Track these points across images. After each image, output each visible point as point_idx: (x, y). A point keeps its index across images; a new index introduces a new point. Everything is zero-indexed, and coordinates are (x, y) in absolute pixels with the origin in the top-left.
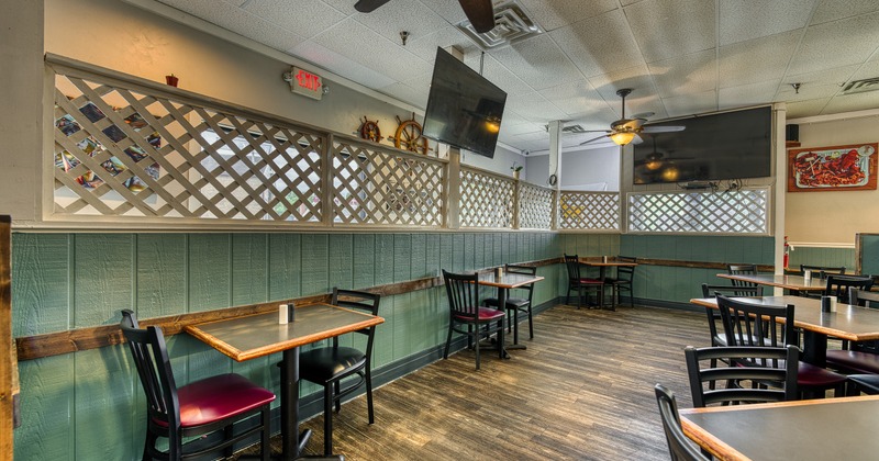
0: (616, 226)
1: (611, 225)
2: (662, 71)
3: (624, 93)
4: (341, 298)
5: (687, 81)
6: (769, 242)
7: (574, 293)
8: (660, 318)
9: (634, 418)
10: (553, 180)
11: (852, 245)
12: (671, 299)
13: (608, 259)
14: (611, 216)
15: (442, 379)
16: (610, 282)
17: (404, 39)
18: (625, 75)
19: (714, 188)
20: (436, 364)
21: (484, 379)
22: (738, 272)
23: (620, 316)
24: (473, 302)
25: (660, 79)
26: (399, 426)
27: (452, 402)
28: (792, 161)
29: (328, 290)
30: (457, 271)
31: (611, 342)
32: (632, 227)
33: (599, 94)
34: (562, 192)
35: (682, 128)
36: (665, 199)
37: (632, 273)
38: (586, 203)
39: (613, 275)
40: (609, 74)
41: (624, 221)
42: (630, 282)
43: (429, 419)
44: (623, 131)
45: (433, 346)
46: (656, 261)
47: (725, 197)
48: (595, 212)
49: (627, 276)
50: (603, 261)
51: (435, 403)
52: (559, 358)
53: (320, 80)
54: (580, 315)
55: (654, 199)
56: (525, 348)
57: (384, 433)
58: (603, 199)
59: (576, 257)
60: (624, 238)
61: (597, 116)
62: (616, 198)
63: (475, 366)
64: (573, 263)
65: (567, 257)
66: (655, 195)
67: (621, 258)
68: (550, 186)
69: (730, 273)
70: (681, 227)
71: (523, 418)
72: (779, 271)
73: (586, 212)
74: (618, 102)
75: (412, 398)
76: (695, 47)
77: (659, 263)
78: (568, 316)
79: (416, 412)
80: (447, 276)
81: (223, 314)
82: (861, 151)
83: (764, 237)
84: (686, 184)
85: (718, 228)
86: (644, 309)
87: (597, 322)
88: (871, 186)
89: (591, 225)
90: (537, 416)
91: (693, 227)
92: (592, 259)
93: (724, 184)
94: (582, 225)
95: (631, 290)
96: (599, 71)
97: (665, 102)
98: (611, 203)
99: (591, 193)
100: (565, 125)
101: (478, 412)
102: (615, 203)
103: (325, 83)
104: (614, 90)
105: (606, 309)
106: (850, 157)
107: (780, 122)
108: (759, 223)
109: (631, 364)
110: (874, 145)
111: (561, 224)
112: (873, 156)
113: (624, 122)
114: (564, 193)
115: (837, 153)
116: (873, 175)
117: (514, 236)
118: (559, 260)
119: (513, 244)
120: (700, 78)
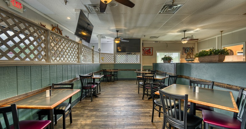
0: (113, 62)
1: (112, 62)
2: (126, 28)
3: (117, 31)
4: (55, 87)
5: (129, 31)
6: (140, 65)
7: (105, 79)
10: (100, 50)
13: (113, 70)
14: (112, 60)
15: (84, 106)
16: (113, 75)
17: (66, 3)
18: (119, 28)
19: (132, 54)
20: (79, 103)
21: (95, 103)
22: (138, 71)
23: (116, 83)
24: (85, 84)
25: (125, 30)
26: (81, 121)
27: (91, 111)
28: (143, 50)
29: (50, 85)
30: (82, 75)
31: (117, 89)
32: (116, 62)
33: (112, 30)
35: (128, 41)
38: (105, 56)
39: (113, 73)
41: (115, 61)
42: (117, 75)
43: (88, 116)
44: (117, 40)
45: (77, 98)
47: (133, 56)
48: (109, 58)
49: (116, 74)
50: (111, 70)
51: (86, 112)
52: (109, 94)
53: (22, 5)
54: (107, 84)
55: (123, 56)
56: (100, 94)
57: (77, 124)
59: (106, 69)
60: (115, 65)
61: (110, 35)
62: (113, 55)
63: (91, 101)
64: (104, 72)
65: (103, 70)
66: (121, 55)
67: (114, 70)
68: (98, 51)
69: (136, 71)
71: (110, 108)
72: (142, 70)
73: (105, 58)
74: (116, 33)
75: (78, 113)
76: (133, 25)
77: (122, 70)
78: (105, 85)
79: (83, 116)
80: (80, 76)
81: (15, 99)
82: (151, 48)
84: (127, 53)
85: (132, 62)
86: (119, 81)
87: (112, 85)
88: (152, 55)
89: (108, 62)
90: (112, 107)
92: (108, 70)
93: (133, 53)
94: (104, 62)
95: (117, 77)
96: (114, 25)
97: (124, 35)
98: (112, 56)
99: (106, 54)
100: (102, 36)
101: (99, 111)
102: (113, 56)
103: (24, 7)
104: (116, 30)
105: (112, 82)
106: (150, 50)
107: (141, 42)
108: (138, 61)
109: (124, 92)
110: (152, 48)
111: (102, 62)
112: (152, 50)
113: (118, 38)
114: (102, 53)
115: (148, 49)
116: (152, 53)
117: (93, 65)
118: (101, 71)
119: (93, 67)
120: (132, 31)
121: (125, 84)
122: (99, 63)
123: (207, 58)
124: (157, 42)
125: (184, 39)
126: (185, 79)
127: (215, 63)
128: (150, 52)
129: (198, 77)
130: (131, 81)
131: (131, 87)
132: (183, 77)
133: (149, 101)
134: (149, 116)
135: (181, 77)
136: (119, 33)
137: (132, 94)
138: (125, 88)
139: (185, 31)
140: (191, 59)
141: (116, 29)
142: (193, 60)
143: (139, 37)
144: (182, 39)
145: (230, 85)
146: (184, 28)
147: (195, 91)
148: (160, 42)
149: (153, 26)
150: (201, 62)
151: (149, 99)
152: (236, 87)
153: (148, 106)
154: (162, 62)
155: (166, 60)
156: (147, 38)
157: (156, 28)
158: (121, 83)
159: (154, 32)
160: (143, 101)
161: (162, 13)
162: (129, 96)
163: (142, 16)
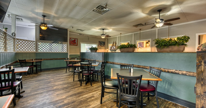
0: (34, 50)
1: (33, 50)
2: (56, 15)
3: (44, 16)
5: (59, 19)
6: (67, 54)
8: (50, 72)
9: (70, 91)
10: (14, 34)
11: (79, 54)
12: (50, 68)
14: (33, 48)
16: (35, 66)
18: (47, 12)
19: (58, 43)
23: (41, 74)
25: (54, 17)
31: (47, 80)
32: (39, 51)
33: (37, 14)
34: (17, 39)
35: (57, 30)
36: (45, 44)
37: (41, 63)
38: (25, 43)
39: (34, 64)
40: (44, 10)
41: (37, 49)
42: (40, 65)
44: (44, 26)
46: (46, 59)
47: (60, 45)
49: (39, 64)
50: (33, 60)
54: (28, 77)
58: (30, 43)
59: (25, 60)
60: (37, 54)
62: (34, 43)
65: (19, 60)
66: (42, 43)
67: (36, 59)
68: (13, 37)
70: (49, 51)
71: (51, 106)
76: (65, 14)
77: (47, 60)
78: (25, 79)
83: (66, 53)
84: (53, 41)
85: (59, 51)
86: (44, 71)
88: (77, 45)
89: (27, 50)
91: (51, 51)
92: (28, 60)
93: (60, 42)
95: (41, 67)
96: (42, 8)
97: (51, 22)
98: (33, 44)
105: (34, 74)
106: (75, 40)
107: (69, 33)
108: (65, 50)
109: (57, 83)
110: (77, 39)
111: (17, 50)
112: (77, 41)
113: (45, 24)
114: (18, 39)
115: (73, 39)
116: (77, 43)
117: (6, 54)
118: (16, 62)
119: (6, 57)
120: (61, 20)
121: (53, 74)
122: (12, 51)
123: (126, 50)
124: (81, 34)
125: (103, 35)
126: (110, 64)
127: (131, 52)
128: (75, 43)
129: (119, 62)
130: (58, 70)
131: (62, 76)
132: (108, 63)
133: (87, 86)
134: (95, 99)
135: (107, 62)
136: (46, 19)
137: (68, 83)
138: (56, 78)
139: (103, 29)
140: (114, 50)
141: (43, 13)
142: (116, 51)
143: (66, 27)
144: (102, 35)
145: (139, 66)
146: (104, 27)
147: (130, 72)
148: (83, 34)
149: (84, 20)
150: (122, 52)
151: (86, 84)
152: (142, 66)
153: (89, 91)
154: (90, 51)
155: (94, 50)
156: (74, 30)
157: (85, 22)
158: (46, 74)
159: (82, 26)
160: (82, 87)
161: (95, 12)
162: (66, 86)
163: (78, 8)
